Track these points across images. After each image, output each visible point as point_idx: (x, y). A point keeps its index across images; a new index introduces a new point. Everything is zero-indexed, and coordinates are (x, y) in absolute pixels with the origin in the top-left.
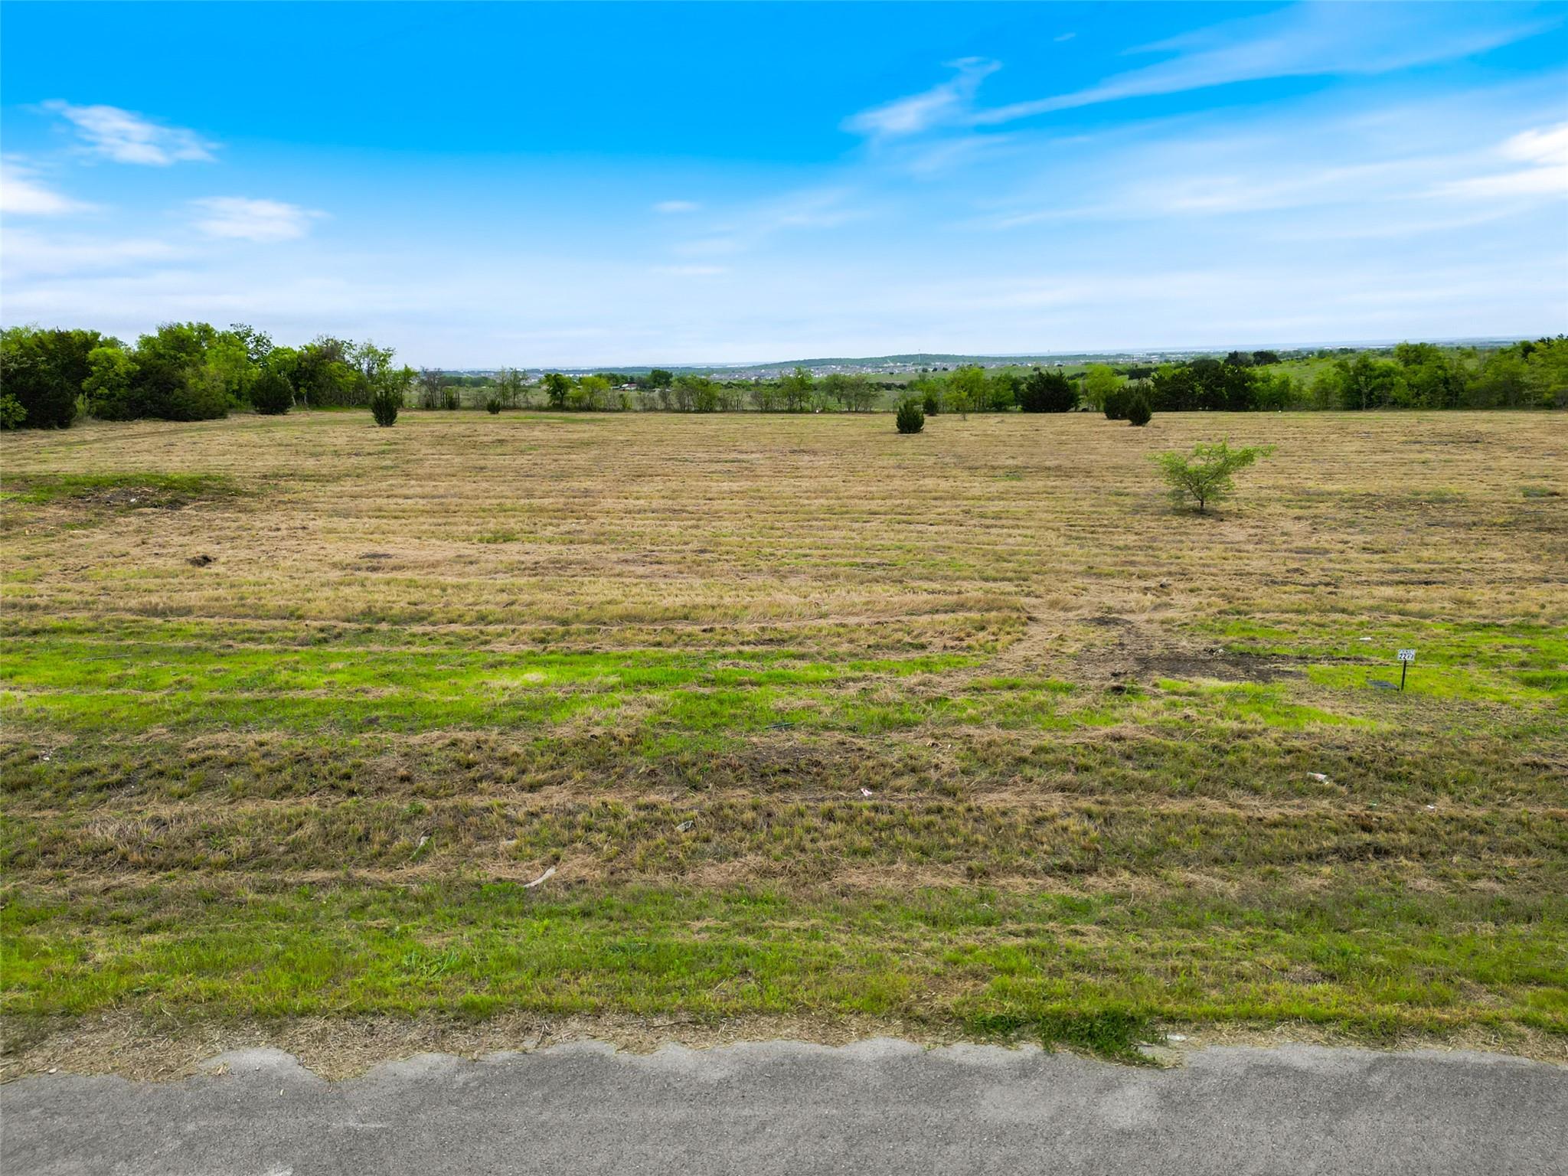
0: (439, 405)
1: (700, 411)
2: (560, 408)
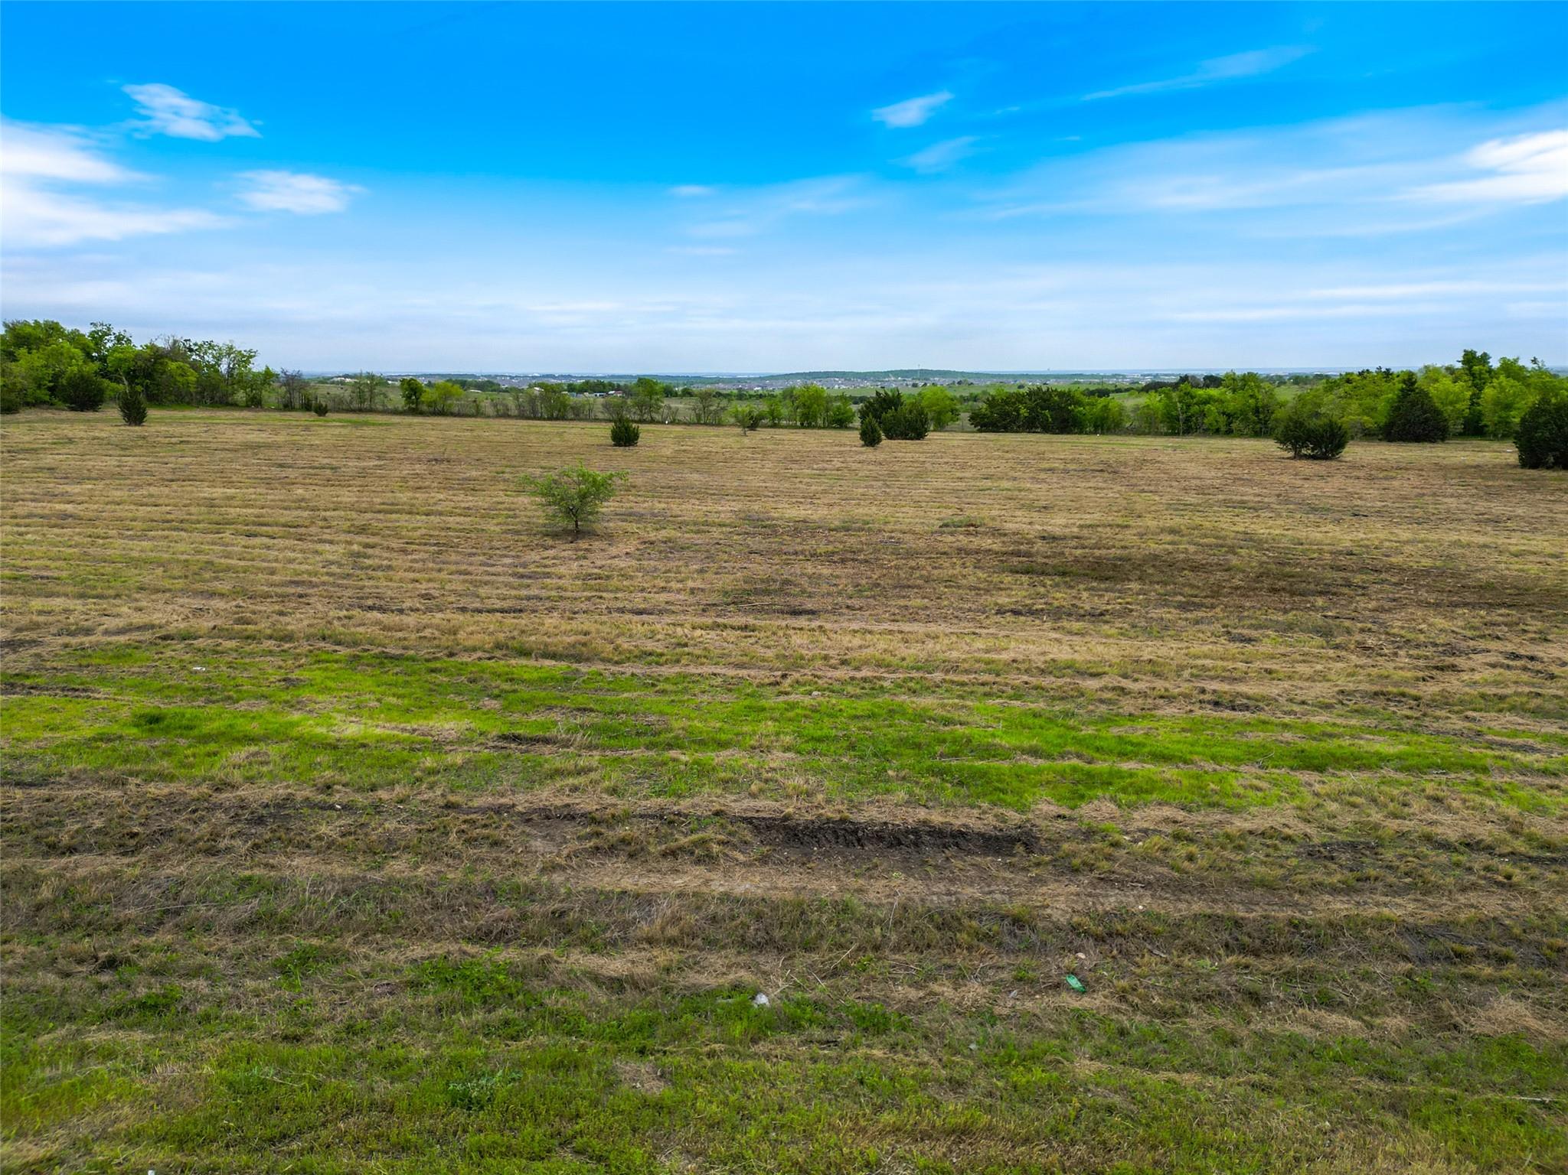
0: (297, 406)
1: (551, 418)
2: (415, 412)
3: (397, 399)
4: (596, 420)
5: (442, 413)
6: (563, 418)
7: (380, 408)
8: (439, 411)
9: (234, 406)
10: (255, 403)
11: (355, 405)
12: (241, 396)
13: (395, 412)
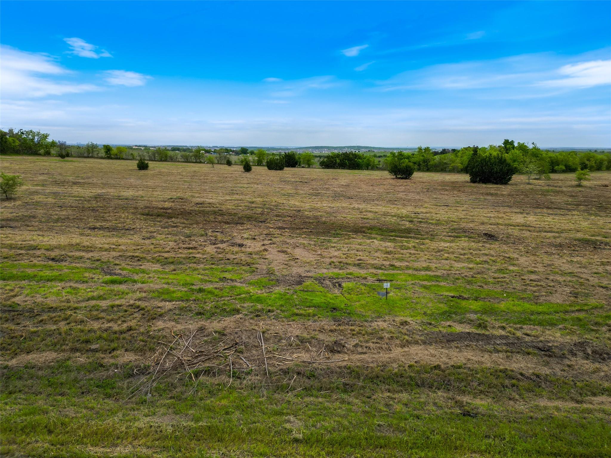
0: (64, 155)
1: (161, 161)
2: (109, 158)
3: (103, 153)
4: (179, 161)
5: (119, 159)
6: (166, 161)
7: (96, 156)
8: (118, 157)
9: (40, 155)
10: (48, 154)
11: (86, 155)
12: (42, 151)
13: (102, 158)
